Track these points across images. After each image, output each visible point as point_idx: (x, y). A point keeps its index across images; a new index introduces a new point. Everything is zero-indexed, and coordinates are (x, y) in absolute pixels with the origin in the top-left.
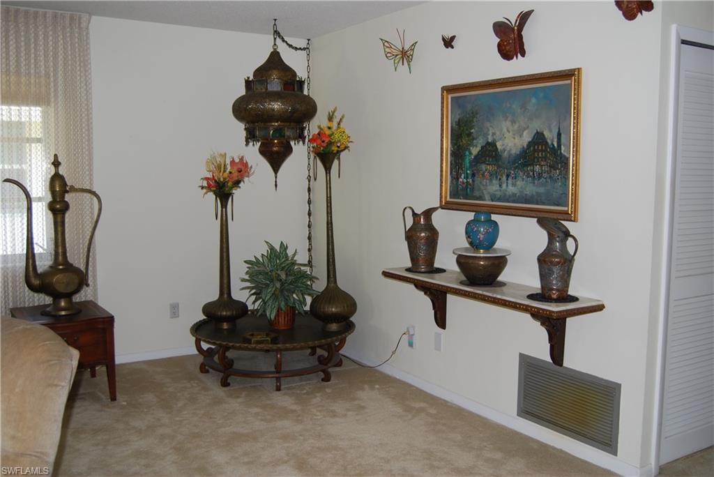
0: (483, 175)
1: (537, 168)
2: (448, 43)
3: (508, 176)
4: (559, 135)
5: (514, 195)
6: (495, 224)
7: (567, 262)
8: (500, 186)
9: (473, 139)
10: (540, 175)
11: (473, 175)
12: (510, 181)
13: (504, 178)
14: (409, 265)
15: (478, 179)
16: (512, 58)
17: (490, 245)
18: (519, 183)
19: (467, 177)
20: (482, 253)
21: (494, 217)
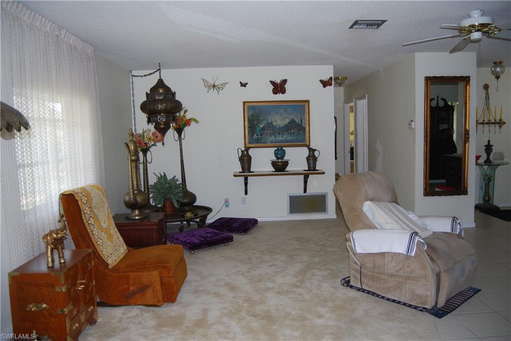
0: (267, 134)
1: (293, 131)
2: (243, 85)
3: (279, 134)
4: (301, 120)
5: (282, 140)
6: (284, 150)
7: (315, 159)
8: (276, 138)
9: (260, 121)
10: (294, 133)
11: (261, 135)
12: (280, 135)
13: (277, 135)
14: (241, 171)
15: (263, 136)
16: (277, 94)
17: (282, 158)
18: (284, 136)
19: (258, 135)
20: (280, 160)
21: (284, 148)
